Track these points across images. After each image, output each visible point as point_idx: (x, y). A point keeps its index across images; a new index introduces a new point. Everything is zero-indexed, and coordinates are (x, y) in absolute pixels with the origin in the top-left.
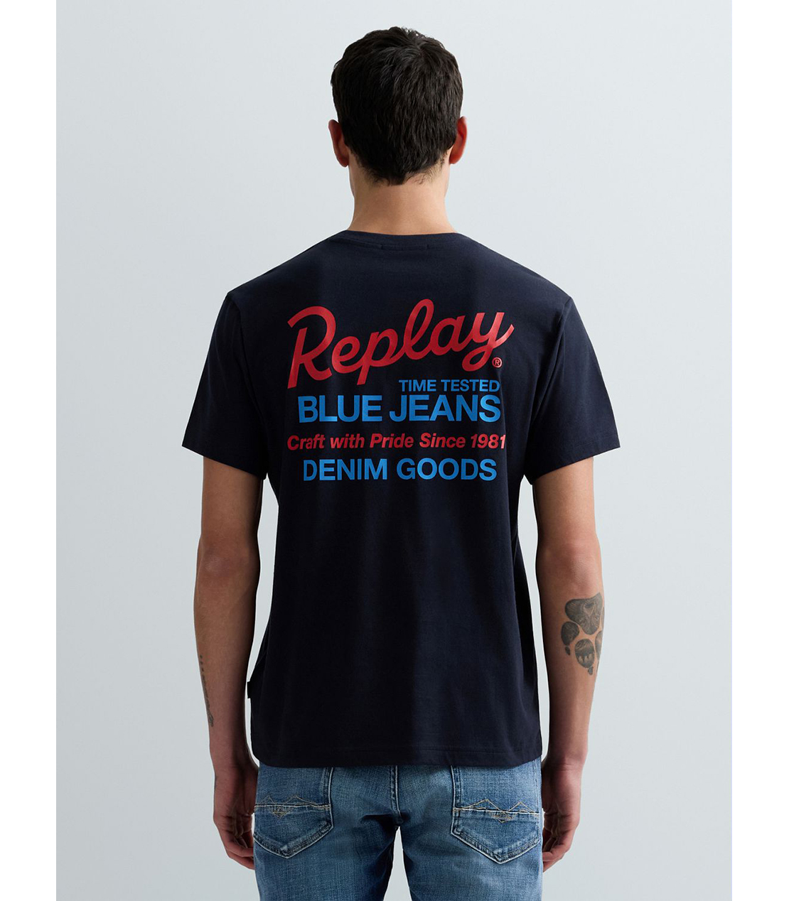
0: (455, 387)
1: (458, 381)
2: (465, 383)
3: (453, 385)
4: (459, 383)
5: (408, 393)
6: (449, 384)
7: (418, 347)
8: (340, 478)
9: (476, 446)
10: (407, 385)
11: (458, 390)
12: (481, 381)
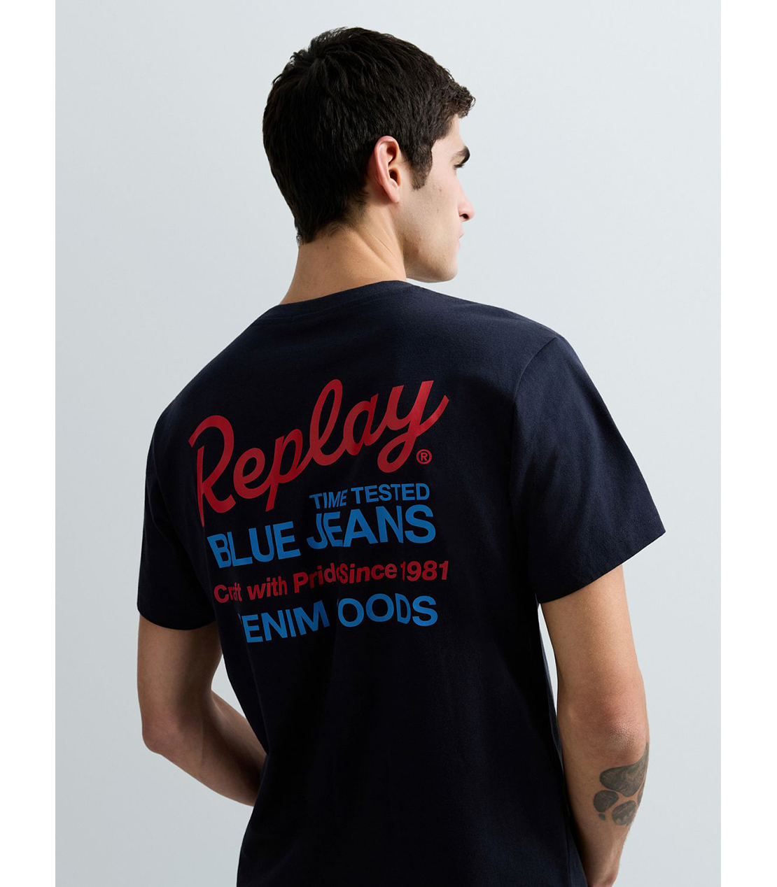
0: (372, 497)
1: (375, 487)
2: (384, 489)
3: (368, 494)
4: (377, 490)
5: (323, 511)
6: (362, 494)
7: (328, 449)
8: (269, 637)
9: (406, 578)
10: (321, 499)
11: (377, 500)
12: (404, 486)
